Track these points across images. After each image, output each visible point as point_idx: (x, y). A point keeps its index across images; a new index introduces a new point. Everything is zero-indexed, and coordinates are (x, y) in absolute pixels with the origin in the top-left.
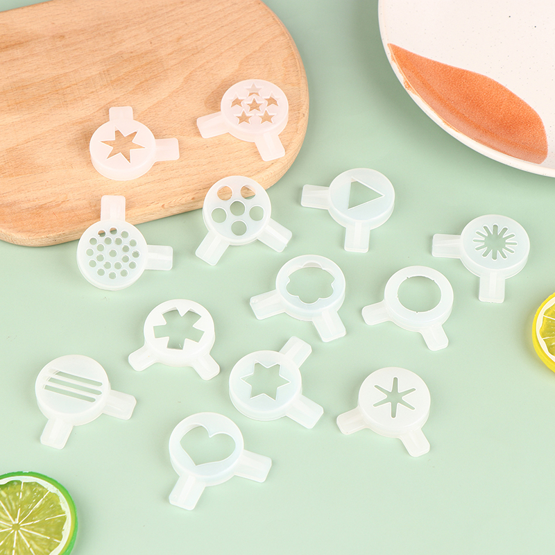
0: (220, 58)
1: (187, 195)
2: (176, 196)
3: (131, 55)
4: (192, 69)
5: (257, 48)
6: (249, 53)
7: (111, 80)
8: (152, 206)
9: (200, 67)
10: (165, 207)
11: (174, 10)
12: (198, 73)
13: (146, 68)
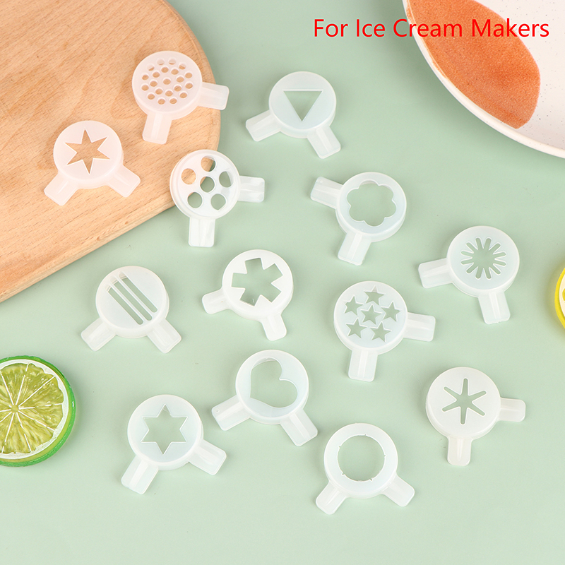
0: (114, 57)
1: (119, 221)
2: (108, 225)
3: (21, 75)
4: (88, 77)
5: (149, 37)
6: (142, 45)
7: (8, 110)
8: (88, 242)
9: (96, 73)
10: (100, 238)
11: (51, 13)
12: (96, 80)
13: (40, 87)
